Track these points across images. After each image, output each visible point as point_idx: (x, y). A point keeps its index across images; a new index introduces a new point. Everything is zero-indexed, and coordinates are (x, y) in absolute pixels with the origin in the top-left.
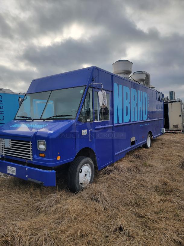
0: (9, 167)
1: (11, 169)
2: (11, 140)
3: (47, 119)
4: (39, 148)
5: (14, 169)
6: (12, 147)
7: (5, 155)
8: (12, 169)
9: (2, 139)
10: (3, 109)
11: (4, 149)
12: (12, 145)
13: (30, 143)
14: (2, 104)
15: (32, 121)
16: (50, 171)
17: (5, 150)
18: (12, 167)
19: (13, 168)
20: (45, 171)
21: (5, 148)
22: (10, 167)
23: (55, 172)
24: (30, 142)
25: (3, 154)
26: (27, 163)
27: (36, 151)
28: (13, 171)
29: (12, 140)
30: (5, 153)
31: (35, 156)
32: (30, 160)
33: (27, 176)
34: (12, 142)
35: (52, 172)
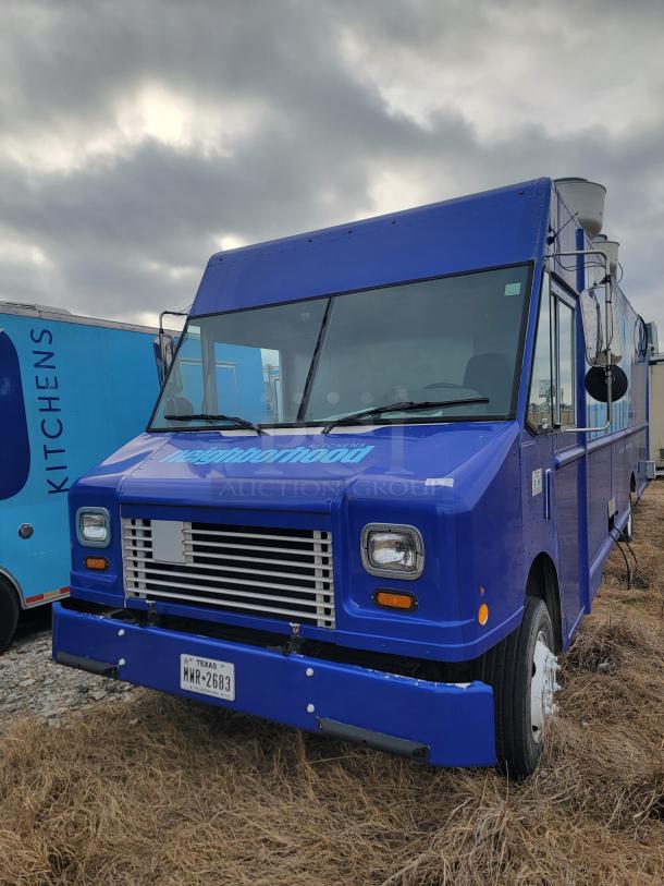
0: (189, 662)
1: (204, 671)
2: (189, 525)
3: (342, 423)
4: (378, 565)
5: (227, 670)
6: (197, 560)
7: (150, 597)
8: (212, 671)
9: (133, 523)
10: (56, 387)
11: (142, 570)
12: (196, 548)
13: (317, 539)
14: (54, 367)
15: (254, 434)
16: (464, 685)
17: (149, 576)
18: (213, 661)
19: (218, 663)
20: (436, 686)
21: (148, 565)
22: (195, 658)
23: (488, 689)
24: (317, 534)
25: (137, 594)
26: (297, 640)
27: (354, 579)
28: (218, 682)
29: (194, 527)
30: (149, 586)
31: (354, 608)
32: (314, 622)
33: (311, 708)
34: (196, 537)
35: (474, 689)
